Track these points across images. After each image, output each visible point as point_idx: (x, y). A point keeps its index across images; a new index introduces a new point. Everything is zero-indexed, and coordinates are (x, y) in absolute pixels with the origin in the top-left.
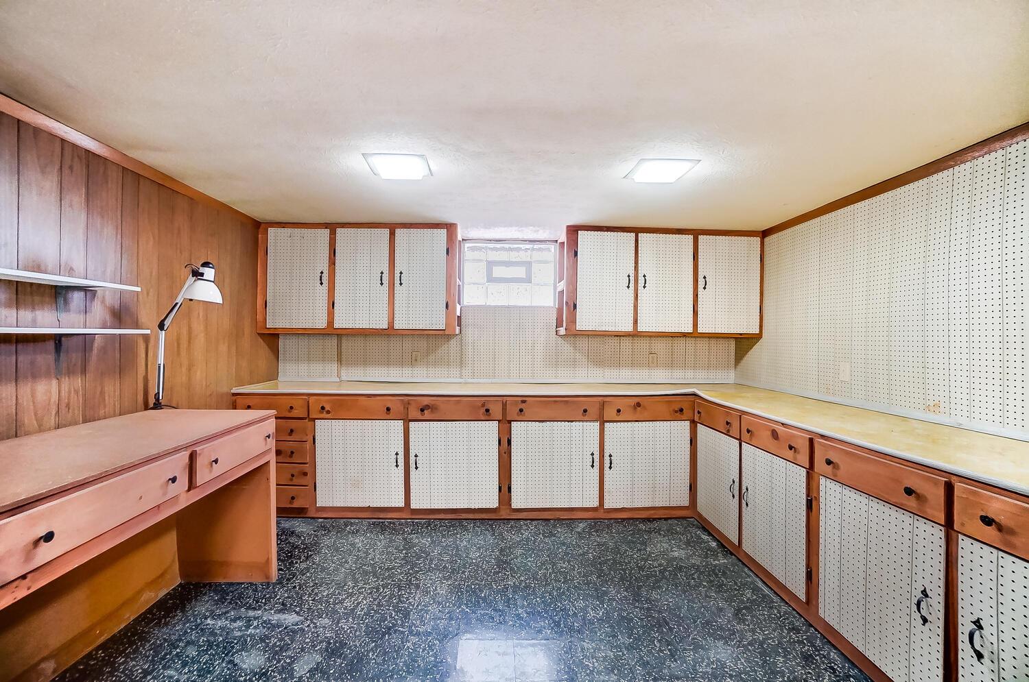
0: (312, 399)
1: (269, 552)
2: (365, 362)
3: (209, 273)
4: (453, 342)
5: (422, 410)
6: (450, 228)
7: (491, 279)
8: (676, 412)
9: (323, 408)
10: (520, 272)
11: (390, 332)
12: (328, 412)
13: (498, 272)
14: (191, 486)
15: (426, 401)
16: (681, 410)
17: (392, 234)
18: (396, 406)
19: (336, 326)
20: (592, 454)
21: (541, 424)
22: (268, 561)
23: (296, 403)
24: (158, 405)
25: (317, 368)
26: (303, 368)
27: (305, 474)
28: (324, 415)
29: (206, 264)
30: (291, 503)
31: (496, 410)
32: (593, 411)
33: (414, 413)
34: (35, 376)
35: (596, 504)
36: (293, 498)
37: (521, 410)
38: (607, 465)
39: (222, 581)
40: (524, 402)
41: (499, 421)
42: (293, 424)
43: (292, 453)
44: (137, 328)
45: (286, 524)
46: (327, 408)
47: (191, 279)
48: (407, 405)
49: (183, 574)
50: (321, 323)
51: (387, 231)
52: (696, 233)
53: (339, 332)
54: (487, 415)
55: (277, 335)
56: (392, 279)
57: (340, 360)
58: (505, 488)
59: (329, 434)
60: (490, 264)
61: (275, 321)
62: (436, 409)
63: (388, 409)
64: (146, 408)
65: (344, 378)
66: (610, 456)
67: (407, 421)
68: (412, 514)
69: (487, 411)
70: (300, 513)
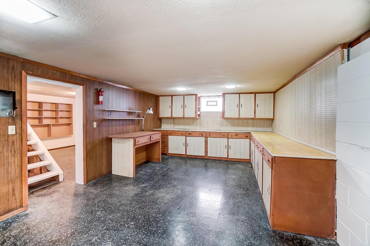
0: (168, 131)
1: (160, 157)
2: (179, 124)
3: (151, 109)
4: (199, 120)
5: (189, 134)
6: (196, 95)
7: (207, 105)
8: (246, 137)
9: (170, 133)
10: (215, 103)
11: (183, 118)
12: (171, 134)
13: (209, 103)
14: (150, 141)
15: (190, 132)
16: (247, 136)
17: (184, 97)
18: (184, 133)
19: (173, 117)
20: (226, 145)
21: (214, 138)
22: (160, 158)
23: (165, 132)
24: (143, 131)
25: (169, 125)
26: (166, 125)
27: (166, 146)
28: (170, 135)
29: (151, 107)
30: (164, 152)
31: (204, 135)
32: (226, 136)
33: (187, 135)
34: (129, 125)
35: (227, 157)
36: (164, 151)
37: (210, 135)
38: (229, 148)
39: (153, 161)
40: (210, 133)
41: (205, 137)
42: (164, 136)
43: (164, 142)
44: (140, 118)
45: (163, 156)
46: (171, 133)
47: (148, 110)
48: (186, 133)
49: (147, 160)
50: (170, 116)
51: (183, 96)
52: (255, 93)
53: (174, 118)
54: (202, 136)
55: (161, 119)
56: (184, 106)
57: (174, 124)
58: (206, 152)
59: (171, 139)
60: (207, 102)
61: (161, 115)
62: (192, 134)
63: (182, 134)
64: (141, 131)
65: (175, 128)
66: (230, 146)
67: (186, 136)
68: (187, 156)
69: (202, 135)
70: (165, 154)
